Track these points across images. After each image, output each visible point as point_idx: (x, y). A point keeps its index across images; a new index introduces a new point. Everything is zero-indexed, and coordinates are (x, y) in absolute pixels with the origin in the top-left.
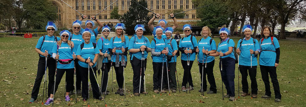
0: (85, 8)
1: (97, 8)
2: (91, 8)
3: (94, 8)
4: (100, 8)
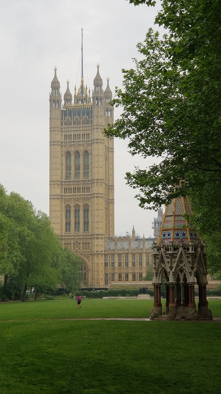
0: (116, 265)
1: (130, 265)
2: (123, 265)
3: (127, 264)
4: (134, 264)
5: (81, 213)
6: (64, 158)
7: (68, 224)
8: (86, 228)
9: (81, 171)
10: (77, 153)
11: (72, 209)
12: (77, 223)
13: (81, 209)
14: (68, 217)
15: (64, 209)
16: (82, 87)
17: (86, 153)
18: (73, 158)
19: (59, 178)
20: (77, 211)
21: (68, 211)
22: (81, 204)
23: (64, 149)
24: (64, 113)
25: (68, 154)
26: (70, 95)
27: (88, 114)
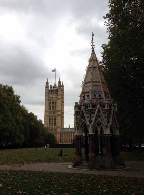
0: (64, 136)
1: (68, 136)
2: (66, 136)
3: (67, 136)
4: (69, 136)
5: (54, 120)
6: (49, 104)
7: (50, 123)
8: (55, 125)
9: (54, 108)
10: (53, 102)
11: (51, 119)
12: (52, 123)
13: (54, 119)
14: (50, 121)
15: (48, 119)
16: (55, 84)
17: (56, 103)
18: (52, 104)
19: (47, 110)
20: (52, 120)
21: (50, 120)
22: (54, 118)
23: (49, 101)
24: (50, 91)
25: (50, 103)
26: (52, 86)
27: (56, 91)
